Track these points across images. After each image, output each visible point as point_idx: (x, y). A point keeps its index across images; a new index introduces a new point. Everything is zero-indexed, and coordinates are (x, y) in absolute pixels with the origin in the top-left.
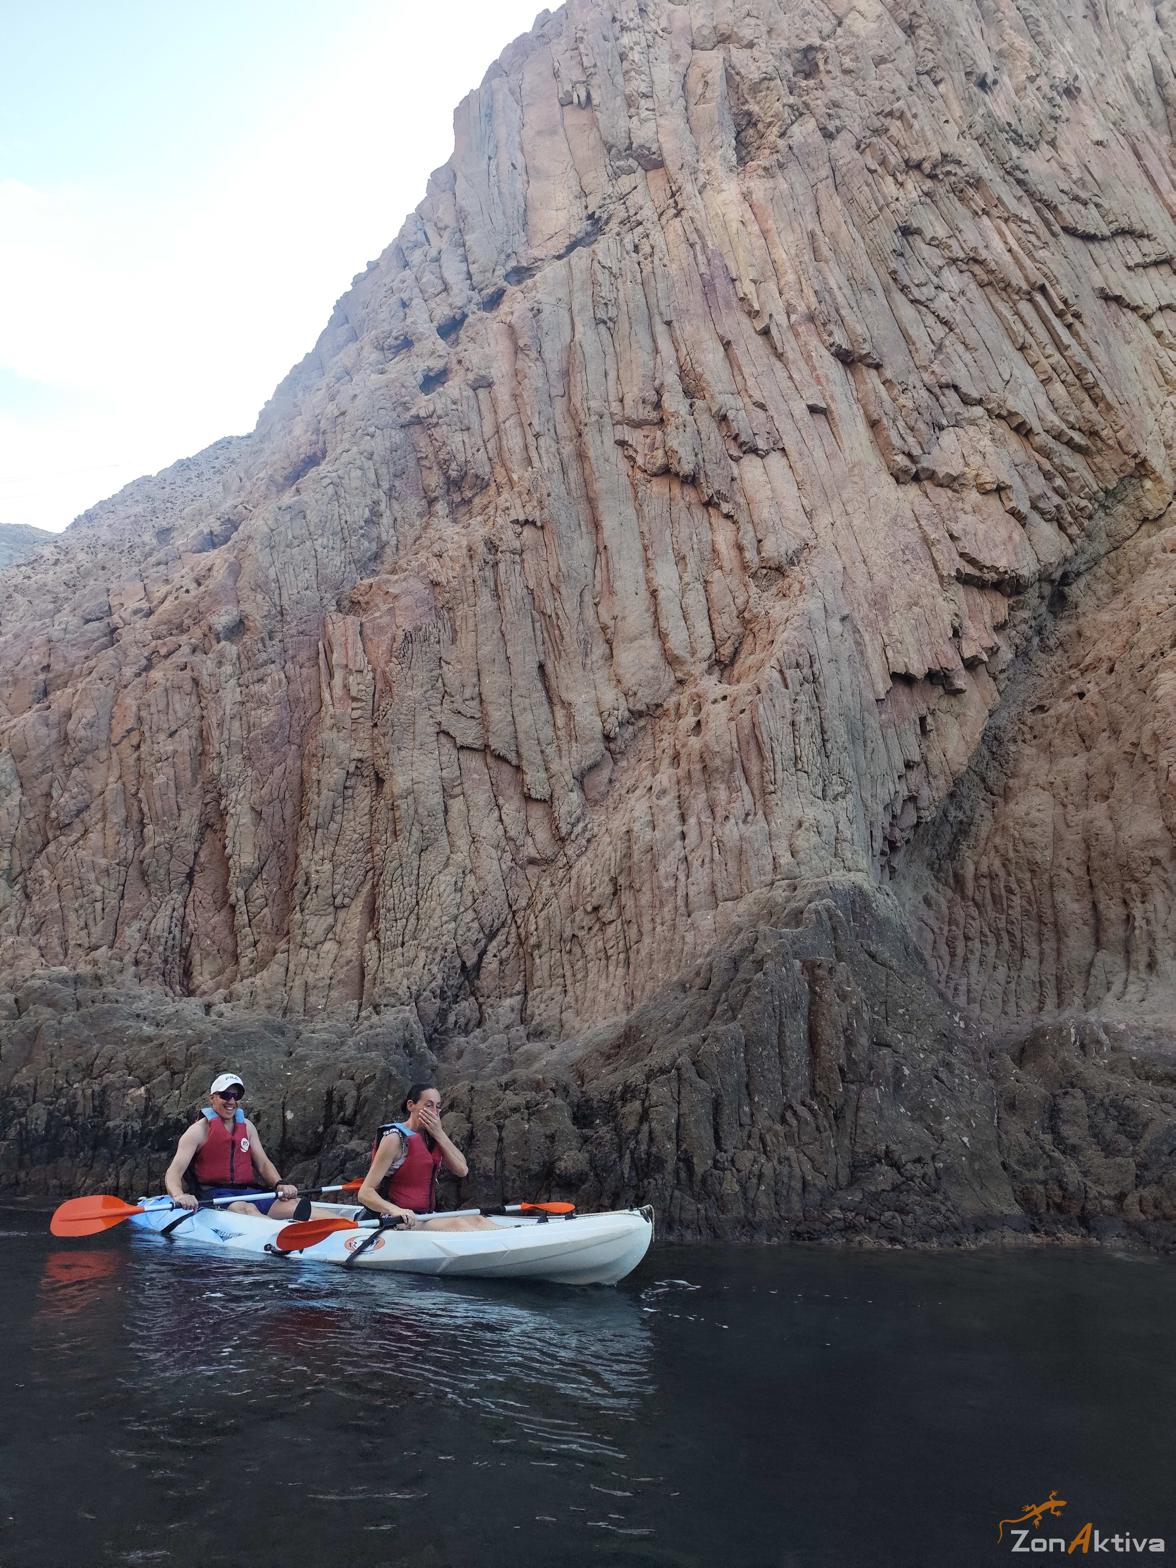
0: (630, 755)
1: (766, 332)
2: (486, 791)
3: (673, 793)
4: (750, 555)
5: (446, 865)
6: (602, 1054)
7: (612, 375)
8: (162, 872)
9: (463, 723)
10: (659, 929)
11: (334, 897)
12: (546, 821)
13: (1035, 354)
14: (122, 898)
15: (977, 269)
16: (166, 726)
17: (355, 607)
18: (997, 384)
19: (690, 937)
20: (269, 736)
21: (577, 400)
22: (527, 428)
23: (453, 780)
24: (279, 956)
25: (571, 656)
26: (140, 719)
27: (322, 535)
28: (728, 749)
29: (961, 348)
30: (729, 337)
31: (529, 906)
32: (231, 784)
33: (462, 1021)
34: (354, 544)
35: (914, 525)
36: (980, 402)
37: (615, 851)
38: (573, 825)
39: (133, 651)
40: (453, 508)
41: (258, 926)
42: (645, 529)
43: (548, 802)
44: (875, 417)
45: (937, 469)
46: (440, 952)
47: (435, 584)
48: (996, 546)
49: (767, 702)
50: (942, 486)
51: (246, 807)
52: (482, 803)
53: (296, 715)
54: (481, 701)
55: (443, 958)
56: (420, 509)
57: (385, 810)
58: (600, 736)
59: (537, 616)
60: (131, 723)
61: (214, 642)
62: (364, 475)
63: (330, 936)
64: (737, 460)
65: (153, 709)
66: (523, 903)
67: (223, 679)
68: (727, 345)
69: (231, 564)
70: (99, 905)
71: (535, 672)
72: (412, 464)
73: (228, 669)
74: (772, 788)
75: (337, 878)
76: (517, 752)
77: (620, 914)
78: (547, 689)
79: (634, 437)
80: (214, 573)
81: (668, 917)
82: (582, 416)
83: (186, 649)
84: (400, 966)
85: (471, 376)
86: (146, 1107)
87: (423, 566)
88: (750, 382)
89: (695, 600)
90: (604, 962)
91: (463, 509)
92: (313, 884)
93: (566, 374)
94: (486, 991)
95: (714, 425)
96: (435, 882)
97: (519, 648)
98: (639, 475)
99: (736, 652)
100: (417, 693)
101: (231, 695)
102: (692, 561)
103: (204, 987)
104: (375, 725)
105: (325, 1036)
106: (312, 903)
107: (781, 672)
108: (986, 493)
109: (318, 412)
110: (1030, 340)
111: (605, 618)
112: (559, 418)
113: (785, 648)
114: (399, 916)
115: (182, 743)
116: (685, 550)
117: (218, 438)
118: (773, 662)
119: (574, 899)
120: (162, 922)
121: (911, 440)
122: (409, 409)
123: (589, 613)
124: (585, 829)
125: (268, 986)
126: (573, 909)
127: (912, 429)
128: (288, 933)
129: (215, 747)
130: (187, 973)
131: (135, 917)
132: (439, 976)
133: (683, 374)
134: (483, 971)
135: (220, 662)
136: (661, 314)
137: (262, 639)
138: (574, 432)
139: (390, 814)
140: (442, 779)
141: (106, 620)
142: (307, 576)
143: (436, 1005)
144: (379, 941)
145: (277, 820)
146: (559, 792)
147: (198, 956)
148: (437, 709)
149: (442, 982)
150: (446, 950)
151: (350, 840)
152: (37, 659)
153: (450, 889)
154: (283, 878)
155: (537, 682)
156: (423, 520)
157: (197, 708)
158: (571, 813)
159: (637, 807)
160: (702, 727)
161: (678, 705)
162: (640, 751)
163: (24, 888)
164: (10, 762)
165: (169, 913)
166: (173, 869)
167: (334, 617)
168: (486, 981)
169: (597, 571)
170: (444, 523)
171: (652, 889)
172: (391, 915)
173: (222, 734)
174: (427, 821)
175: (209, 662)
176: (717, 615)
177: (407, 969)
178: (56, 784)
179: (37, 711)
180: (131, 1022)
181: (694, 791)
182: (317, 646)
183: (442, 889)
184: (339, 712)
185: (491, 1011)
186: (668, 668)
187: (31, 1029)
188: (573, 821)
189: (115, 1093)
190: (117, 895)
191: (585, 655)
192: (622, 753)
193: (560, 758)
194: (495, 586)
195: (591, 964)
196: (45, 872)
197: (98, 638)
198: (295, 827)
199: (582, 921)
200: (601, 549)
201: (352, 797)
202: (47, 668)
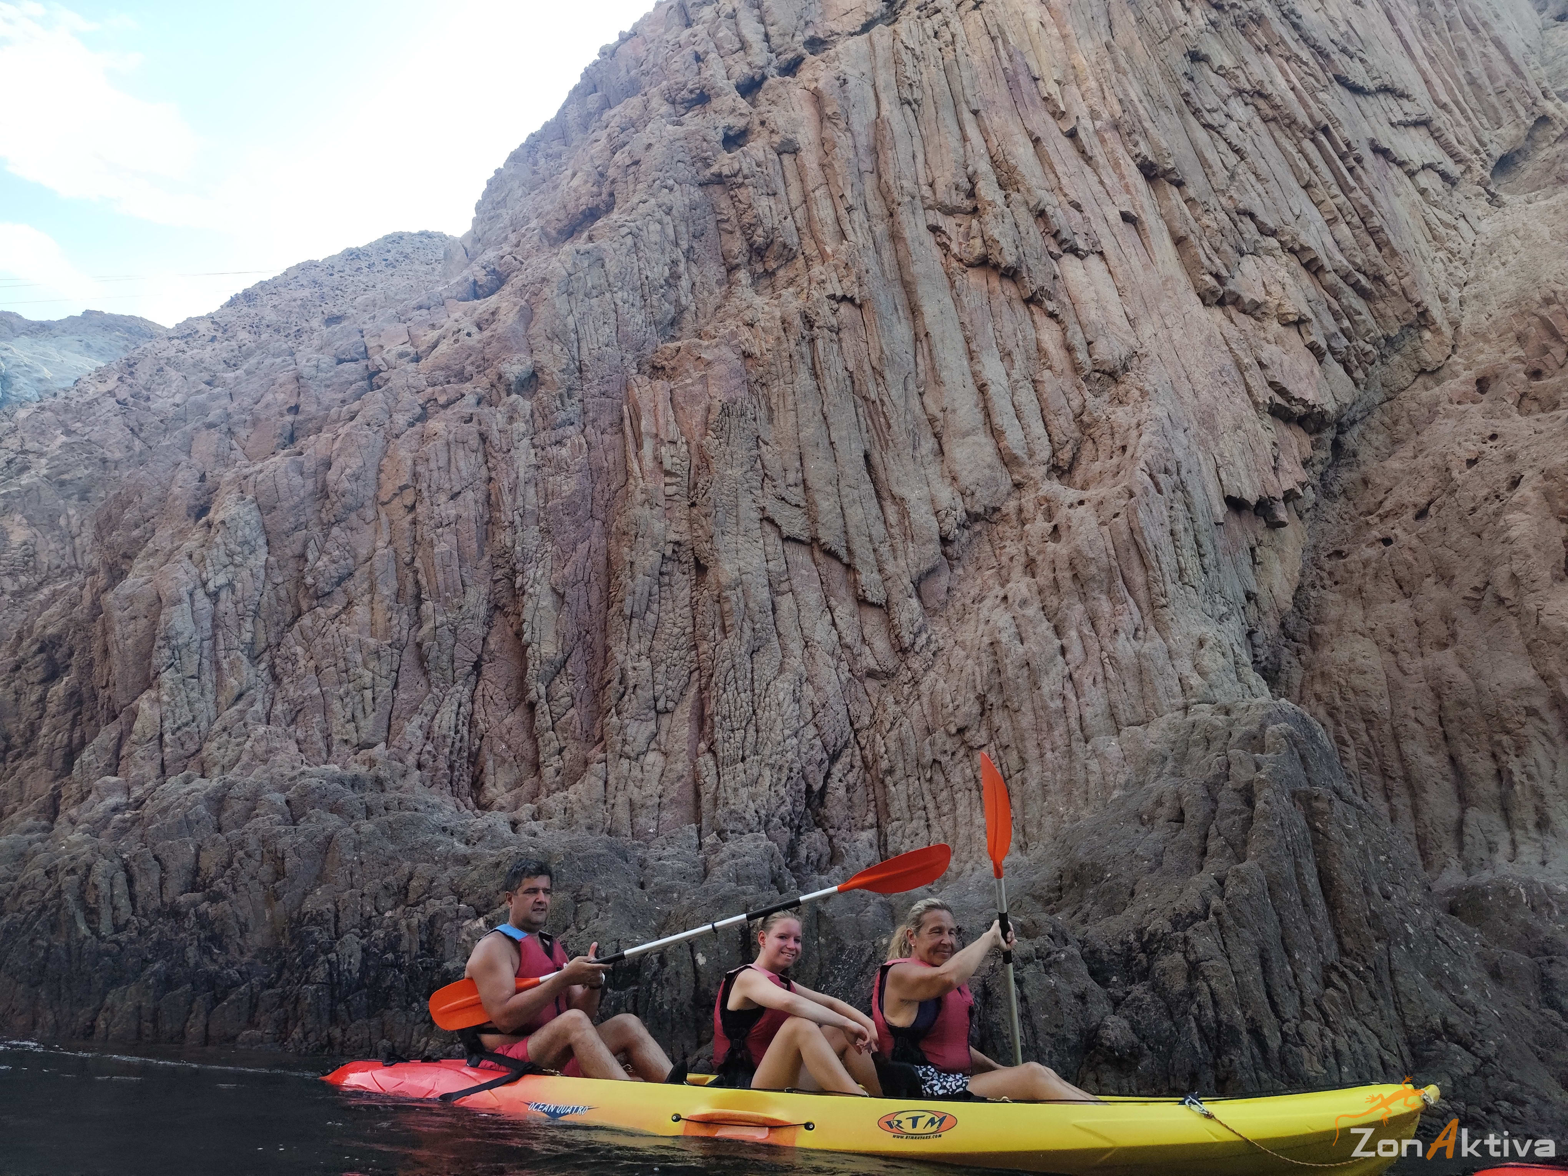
0: (966, 561)
1: (1072, 135)
2: (816, 590)
3: (1037, 605)
4: (1082, 356)
5: (781, 670)
6: (1036, 898)
7: (920, 158)
8: (445, 658)
9: (788, 511)
10: (1049, 755)
11: (656, 700)
12: (883, 629)
13: (1320, 193)
14: (396, 686)
15: (1262, 104)
16: (447, 486)
17: (657, 371)
18: (1289, 218)
19: (1094, 765)
20: (570, 507)
21: (889, 177)
22: (838, 200)
23: (780, 574)
24: (597, 768)
25: (900, 446)
26: (416, 476)
27: (621, 288)
28: (1104, 555)
29: (1252, 178)
30: (1038, 134)
31: (871, 725)
32: (526, 559)
33: (814, 856)
34: (655, 303)
35: (1225, 348)
36: (1273, 233)
37: (980, 664)
38: (917, 635)
39: (406, 397)
40: (756, 279)
41: (564, 730)
42: (967, 321)
43: (885, 608)
44: (1182, 233)
45: (1242, 294)
46: (786, 771)
47: (747, 356)
48: (1301, 379)
49: (1143, 507)
50: (1244, 312)
51: (547, 587)
52: (813, 603)
53: (599, 487)
54: (806, 488)
55: (789, 778)
56: (719, 277)
57: (709, 602)
58: (937, 537)
59: (859, 401)
60: (405, 479)
61: (503, 394)
62: (663, 230)
63: (653, 745)
64: (1056, 258)
65: (433, 465)
66: (866, 720)
67: (516, 438)
68: (1036, 141)
69: (522, 308)
70: (368, 694)
71: (862, 462)
72: (712, 225)
73: (520, 426)
74: (1163, 601)
75: (659, 677)
76: (849, 550)
77: (991, 739)
78: (874, 482)
79: (948, 224)
80: (501, 316)
81: (1060, 742)
82: (895, 195)
83: (470, 399)
84: (745, 785)
85: (776, 139)
87: (734, 335)
88: (1064, 181)
89: (1026, 396)
90: (975, 793)
91: (765, 282)
92: (631, 683)
93: (875, 151)
94: (836, 822)
95: (1032, 219)
96: (772, 688)
97: (844, 433)
98: (955, 264)
99: (1075, 458)
100: (736, 472)
101: (524, 457)
102: (1019, 358)
103: (502, 800)
104: (693, 505)
105: (680, 865)
106: (631, 705)
107: (1150, 476)
108: (1286, 324)
109: (597, 163)
110: (1315, 178)
111: (933, 409)
112: (869, 195)
113: (1151, 451)
114: (736, 725)
115: (466, 507)
116: (1010, 345)
117: (389, 232)
118: (1142, 465)
119: (929, 719)
120: (446, 718)
121: (1218, 261)
122: (709, 166)
123: (915, 402)
124: (929, 641)
125: (588, 803)
126: (929, 731)
127: (1217, 250)
128: (601, 739)
129: (506, 515)
130: (477, 784)
131: (415, 710)
132: (788, 800)
133: (994, 163)
134: (828, 797)
135: (511, 418)
136: (967, 102)
137: (561, 395)
138: (885, 212)
139: (717, 606)
140: (768, 571)
141: (364, 363)
142: (607, 331)
143: (787, 834)
144: (715, 754)
145: (582, 605)
146: (896, 597)
147: (490, 763)
148: (759, 492)
149: (790, 807)
150: (791, 770)
151: (670, 635)
152: (282, 397)
153: (789, 698)
154: (590, 674)
155: (865, 473)
156: (724, 288)
157: (484, 468)
158: (912, 622)
159: (994, 617)
160: (1063, 532)
161: (1020, 510)
162: (978, 559)
163: (272, 667)
164: (256, 513)
165: (455, 708)
166: (457, 655)
167: (639, 380)
168: (835, 810)
169: (919, 359)
170: (749, 293)
171: (1034, 710)
172: (727, 724)
173: (514, 500)
174: (757, 618)
175: (499, 416)
176: (1052, 417)
177: (752, 789)
178: (312, 544)
179: (287, 455)
180: (439, 837)
181: (1065, 602)
182: (621, 411)
183: (781, 697)
184: (650, 486)
185: (847, 845)
186: (1004, 469)
187: (320, 838)
188: (916, 630)
189: (446, 926)
190: (390, 683)
191: (914, 448)
192: (958, 559)
193: (895, 558)
194: (813, 364)
195: (959, 795)
196: (299, 650)
197: (356, 381)
198: (602, 616)
199: (944, 744)
200: (922, 336)
201: (670, 584)
202: (295, 409)
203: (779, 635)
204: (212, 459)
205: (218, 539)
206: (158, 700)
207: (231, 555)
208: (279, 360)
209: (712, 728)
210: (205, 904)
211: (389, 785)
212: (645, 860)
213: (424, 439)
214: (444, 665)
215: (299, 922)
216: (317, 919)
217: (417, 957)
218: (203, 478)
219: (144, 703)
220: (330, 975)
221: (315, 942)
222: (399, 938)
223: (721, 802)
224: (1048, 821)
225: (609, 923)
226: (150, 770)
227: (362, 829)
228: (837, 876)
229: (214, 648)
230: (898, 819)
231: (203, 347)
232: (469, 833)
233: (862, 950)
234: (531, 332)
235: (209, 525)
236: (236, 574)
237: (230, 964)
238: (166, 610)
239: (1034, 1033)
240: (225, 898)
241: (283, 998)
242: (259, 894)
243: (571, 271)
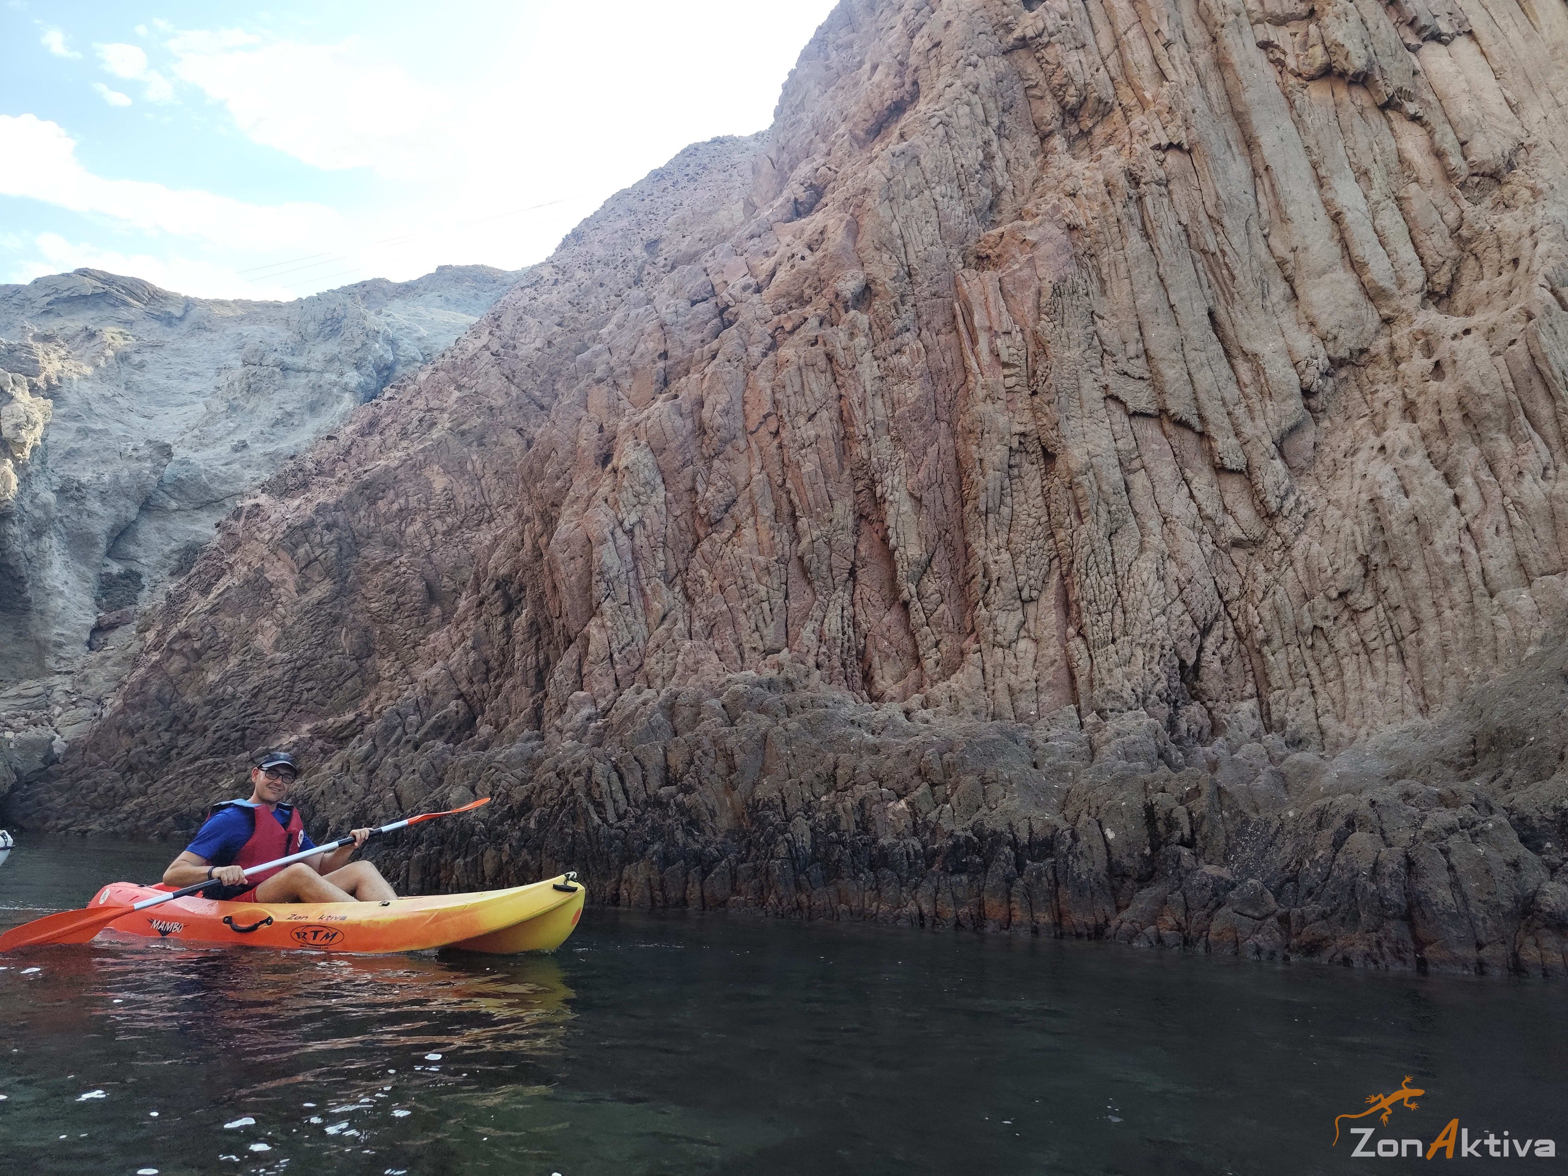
0: (1332, 411)
2: (1170, 463)
3: (1421, 452)
4: (1455, 160)
5: (1142, 550)
6: (1447, 763)
8: (824, 568)
9: (1132, 386)
10: (1448, 613)
11: (1020, 590)
12: (1245, 495)
14: (787, 597)
16: (804, 409)
17: (982, 261)
19: (1502, 621)
20: (917, 414)
22: (1153, 38)
23: (1130, 452)
24: (973, 657)
25: (1248, 298)
26: (775, 403)
27: (939, 183)
28: (1500, 390)
31: (1242, 596)
32: (883, 469)
33: (1195, 728)
34: (973, 191)
37: (1360, 524)
38: (1283, 499)
39: (757, 328)
40: (1071, 141)
41: (937, 625)
42: (1312, 143)
43: (1246, 473)
46: (1158, 649)
47: (1072, 228)
49: (1546, 329)
51: (905, 493)
52: (1168, 478)
53: (940, 389)
54: (1149, 358)
55: (1162, 656)
56: (1033, 148)
57: (1062, 489)
58: (1298, 391)
59: (1197, 256)
60: (767, 407)
61: (842, 312)
62: (972, 112)
63: (1023, 633)
64: (1415, 50)
65: (789, 391)
66: (1236, 592)
67: (859, 353)
69: (848, 223)
70: (765, 605)
71: (1207, 321)
72: (1020, 94)
75: (1021, 568)
76: (1201, 417)
77: (1378, 600)
78: (1222, 340)
79: (1281, 36)
80: (829, 234)
81: (1459, 598)
82: (1218, 16)
83: (813, 322)
84: (1118, 666)
86: (915, 824)
87: (1057, 209)
89: (1391, 219)
90: (1363, 657)
91: (1082, 143)
92: (994, 577)
94: (1214, 694)
96: (1134, 568)
97: (1184, 294)
98: (1293, 81)
99: (1454, 280)
100: (1074, 353)
101: (868, 370)
102: (1378, 176)
103: (889, 692)
104: (1035, 393)
106: (997, 597)
107: (1553, 291)
109: (896, 51)
111: (1281, 250)
112: (1188, 24)
113: (1552, 261)
114: (1102, 608)
115: (823, 426)
116: (1366, 162)
118: (1541, 279)
119: (1306, 584)
120: (833, 623)
122: (1011, 31)
123: (1260, 247)
124: (1298, 503)
125: (970, 690)
126: (1307, 597)
128: (973, 630)
129: (860, 428)
130: (868, 678)
131: (806, 616)
132: (1164, 677)
134: (1203, 671)
135: (852, 334)
137: (895, 304)
138: (1207, 38)
139: (1070, 492)
140: (1117, 451)
141: (713, 301)
142: (930, 229)
143: (1165, 710)
144: (1084, 638)
145: (939, 507)
146: (1257, 460)
147: (876, 659)
148: (1100, 370)
149: (1166, 684)
150: (1163, 648)
151: (1026, 526)
152: (651, 346)
153: (1153, 577)
154: (954, 571)
155: (1210, 332)
156: (1040, 158)
157: (834, 386)
158: (1278, 486)
159: (1371, 471)
160: (1448, 369)
161: (1392, 348)
162: (1346, 408)
163: (685, 589)
164: (650, 456)
165: (839, 612)
166: (834, 564)
167: (967, 274)
168: (1211, 682)
169: (1261, 198)
170: (1067, 159)
171: (1426, 566)
172: (1093, 608)
173: (865, 414)
174: (1112, 499)
175: (841, 334)
176: (1423, 237)
177: (1126, 669)
178: (699, 478)
179: (665, 400)
180: (850, 729)
181: (1455, 446)
182: (952, 309)
183: (1145, 576)
184: (990, 381)
185: (1228, 717)
186: (1370, 305)
187: (757, 736)
188: (1282, 493)
189: (874, 807)
190: (781, 595)
191: (1264, 297)
192: (1323, 411)
193: (1253, 419)
194: (1143, 223)
195: (1345, 660)
196: (704, 572)
197: (710, 320)
198: (958, 515)
199: (1325, 609)
200: (1261, 171)
201: (1020, 476)
202: (664, 355)
203: (1136, 514)
204: (605, 411)
205: (625, 483)
206: (603, 626)
207: (637, 495)
208: (641, 310)
209: (1079, 613)
210: (681, 795)
211: (798, 685)
212: (1033, 742)
213: (778, 367)
214: (825, 574)
215: (755, 808)
216: (769, 805)
217: (855, 835)
218: (601, 429)
219: (593, 629)
220: (790, 851)
221: (772, 824)
222: (838, 819)
223: (1096, 683)
224: (1452, 683)
225: (1017, 802)
226: (608, 684)
227: (790, 726)
228: (1221, 747)
229: (637, 578)
230: (1280, 688)
231: (550, 292)
232: (873, 724)
233: (1268, 824)
234: (859, 245)
235: (615, 471)
236: (644, 512)
237: (708, 843)
238: (596, 550)
239: (1465, 901)
240: (694, 790)
241: (756, 870)
242: (719, 785)
243: (890, 176)
